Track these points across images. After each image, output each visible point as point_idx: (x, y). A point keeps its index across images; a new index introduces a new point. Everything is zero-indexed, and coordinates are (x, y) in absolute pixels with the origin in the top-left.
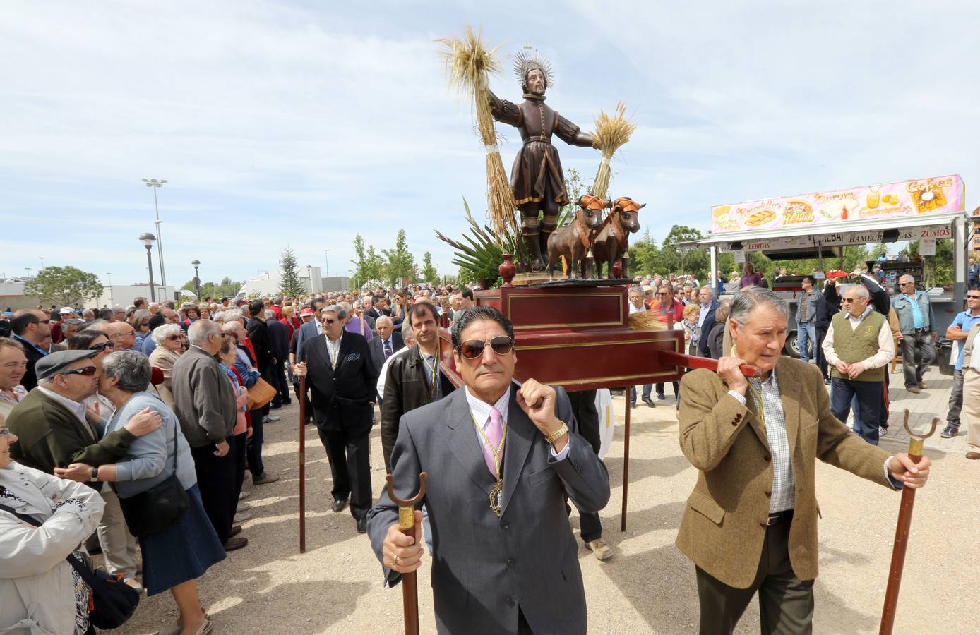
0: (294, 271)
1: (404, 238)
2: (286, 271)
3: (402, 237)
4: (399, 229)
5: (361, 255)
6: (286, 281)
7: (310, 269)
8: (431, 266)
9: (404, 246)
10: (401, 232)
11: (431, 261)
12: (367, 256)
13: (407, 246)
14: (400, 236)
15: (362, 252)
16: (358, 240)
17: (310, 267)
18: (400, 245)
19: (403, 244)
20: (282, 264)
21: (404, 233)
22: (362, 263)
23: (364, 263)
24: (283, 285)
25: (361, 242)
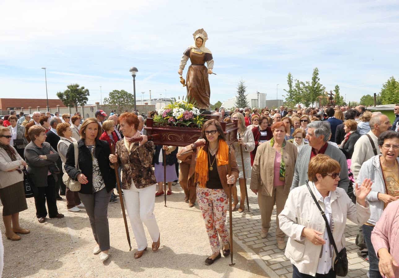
0: (244, 95)
1: (318, 74)
2: (240, 95)
3: (316, 73)
4: (315, 68)
5: (291, 86)
6: (240, 101)
7: (259, 94)
8: (339, 94)
9: (317, 80)
10: (315, 70)
11: (339, 91)
12: (294, 87)
13: (319, 80)
14: (315, 72)
15: (291, 84)
16: (290, 76)
17: (259, 93)
18: (315, 79)
19: (317, 78)
20: (238, 90)
21: (317, 71)
22: (291, 92)
23: (292, 91)
24: (237, 103)
25: (291, 77)
